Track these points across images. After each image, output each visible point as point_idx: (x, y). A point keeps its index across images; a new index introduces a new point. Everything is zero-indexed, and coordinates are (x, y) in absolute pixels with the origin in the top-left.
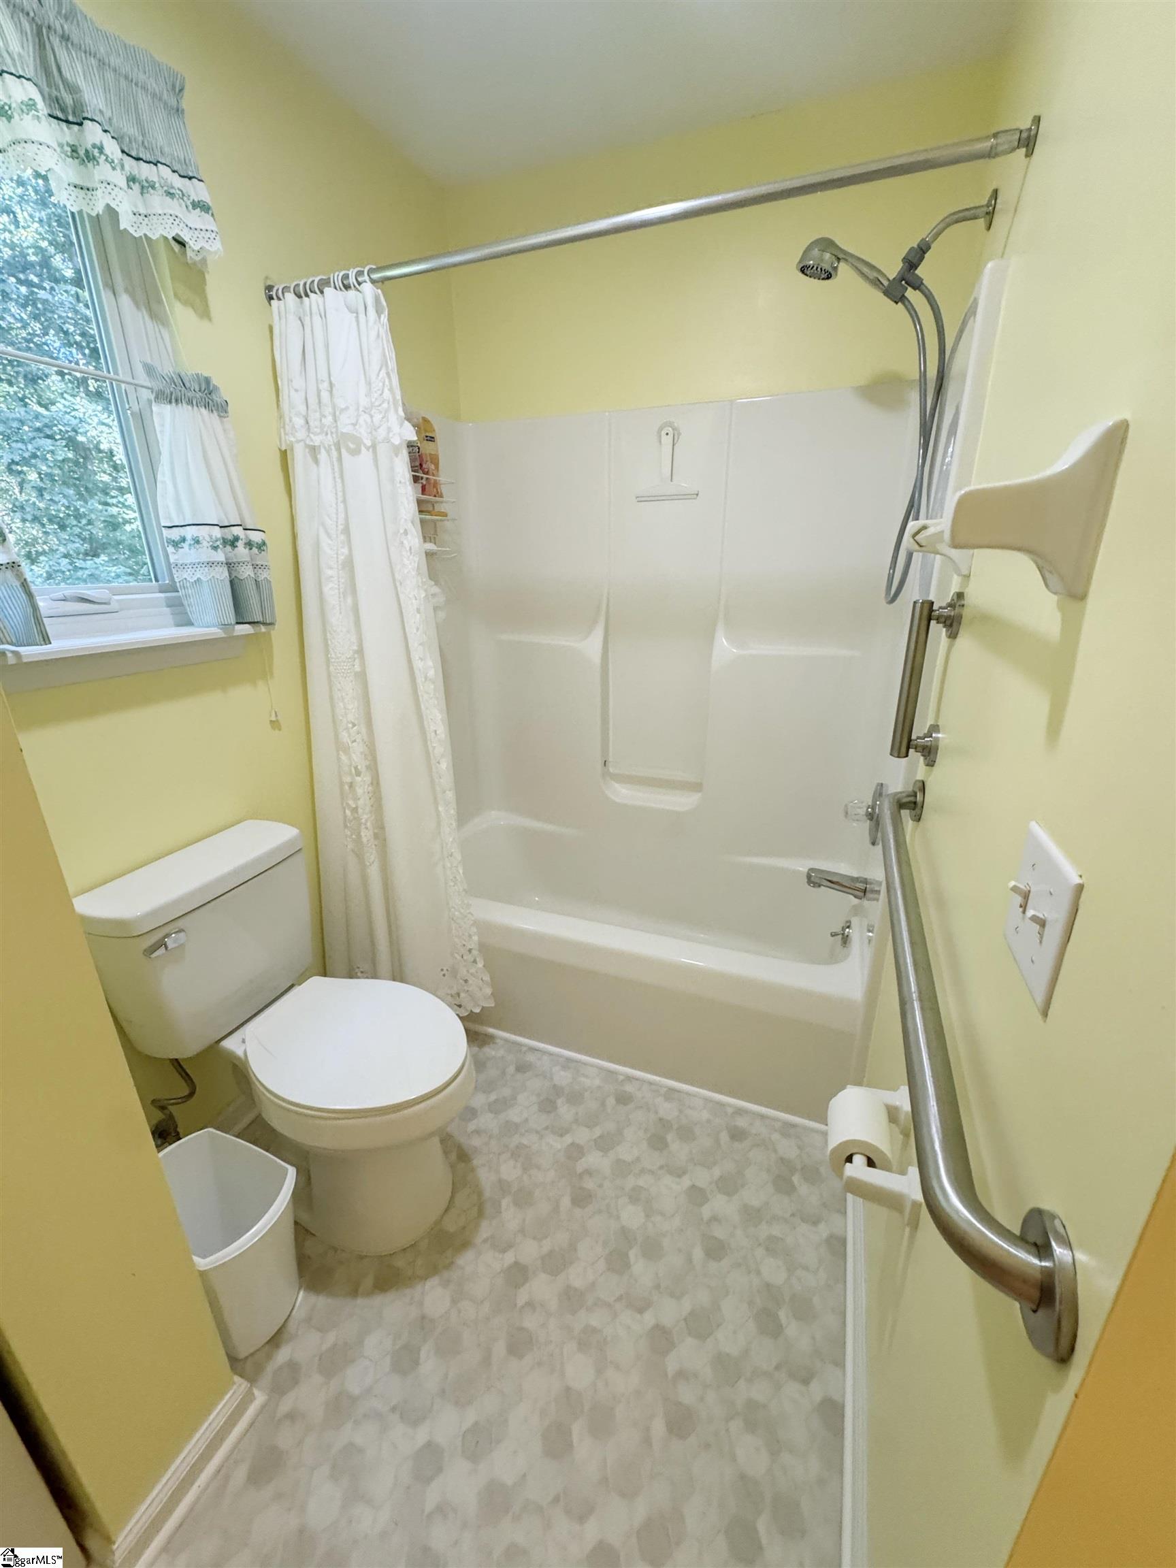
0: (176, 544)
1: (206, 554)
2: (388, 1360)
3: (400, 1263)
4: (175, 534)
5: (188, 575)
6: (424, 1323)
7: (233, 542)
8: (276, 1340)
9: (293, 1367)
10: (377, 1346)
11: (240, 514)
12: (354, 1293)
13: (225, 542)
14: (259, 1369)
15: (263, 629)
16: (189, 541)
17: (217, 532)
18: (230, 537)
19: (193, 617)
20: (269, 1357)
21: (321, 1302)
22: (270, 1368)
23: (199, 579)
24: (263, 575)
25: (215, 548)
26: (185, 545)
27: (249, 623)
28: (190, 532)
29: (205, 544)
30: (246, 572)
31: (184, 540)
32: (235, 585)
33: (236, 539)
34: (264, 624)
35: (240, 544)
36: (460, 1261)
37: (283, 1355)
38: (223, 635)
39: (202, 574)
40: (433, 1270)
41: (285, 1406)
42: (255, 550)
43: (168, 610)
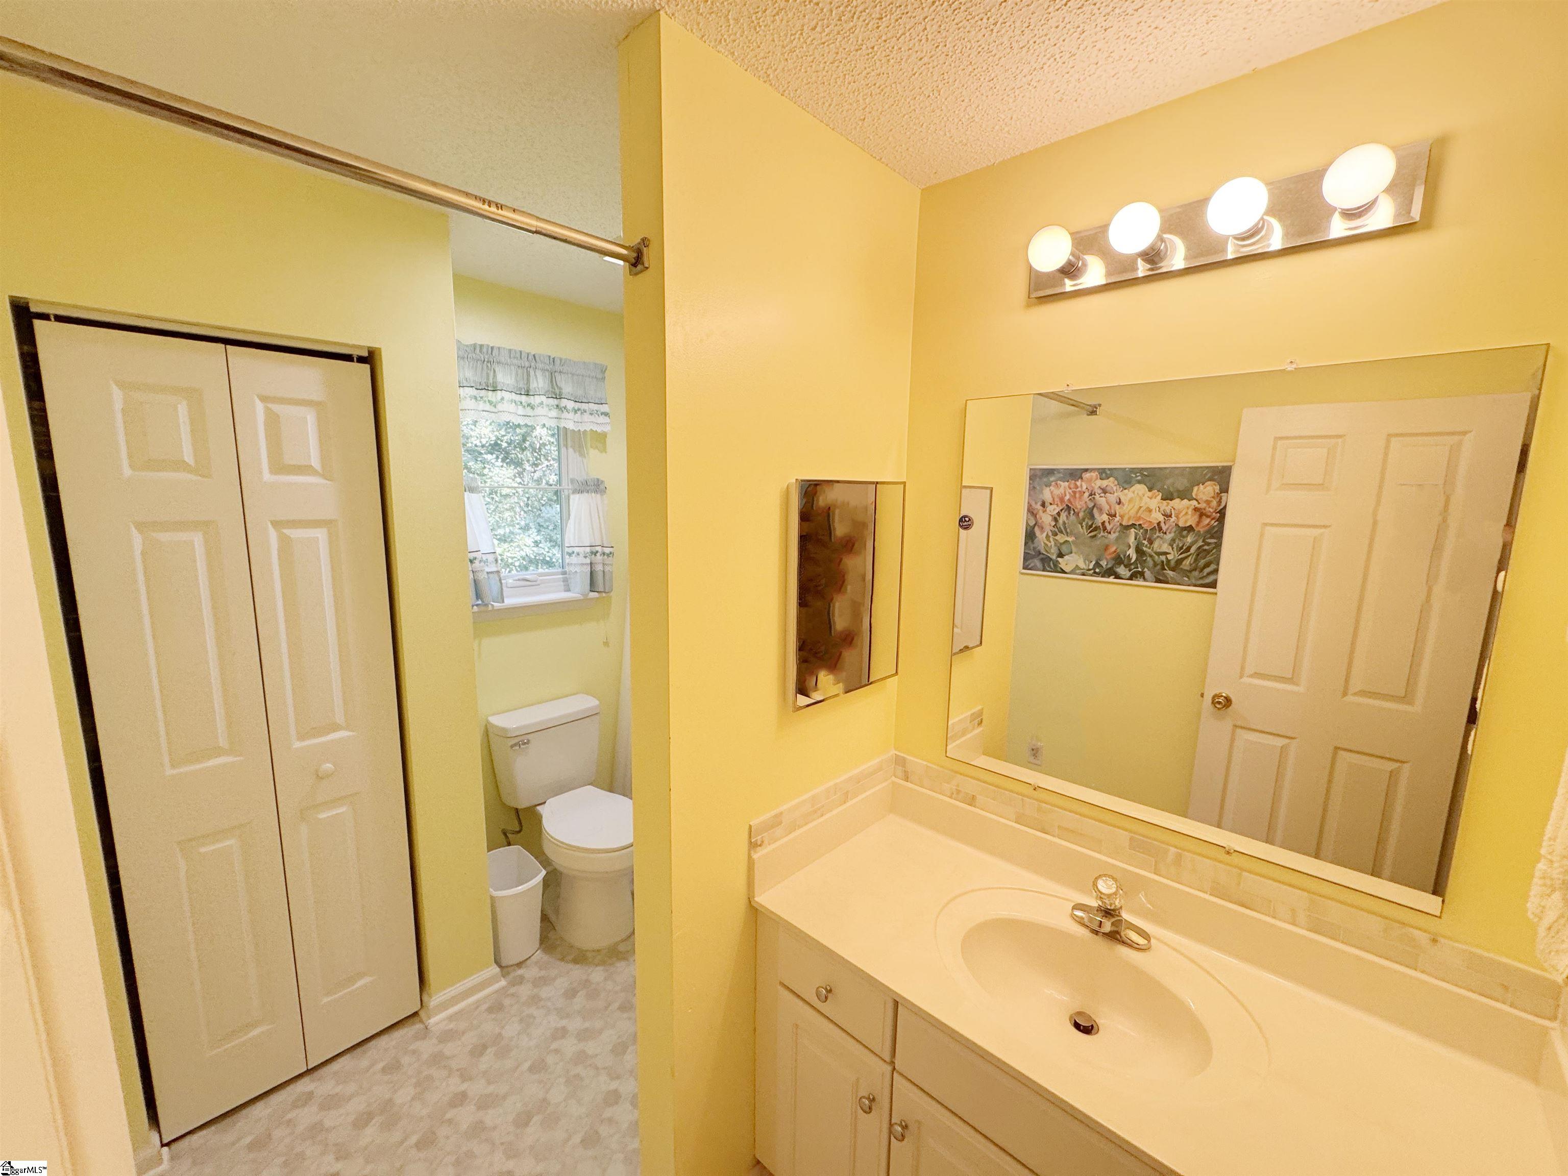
0: (570, 554)
1: (581, 560)
2: (563, 990)
3: (589, 955)
4: (570, 550)
5: (573, 569)
6: (586, 983)
7: (595, 553)
8: (520, 965)
9: (522, 978)
10: (562, 983)
11: (602, 541)
12: (562, 959)
13: (592, 553)
14: (508, 973)
15: (604, 595)
16: (575, 554)
17: (588, 549)
18: (595, 551)
19: (571, 589)
20: (514, 970)
21: (546, 958)
22: (512, 975)
23: (576, 572)
24: (607, 569)
25: (585, 557)
26: (574, 555)
27: (597, 592)
28: (576, 550)
29: (581, 555)
30: (599, 568)
31: (573, 552)
32: (592, 574)
33: (597, 552)
34: (605, 592)
35: (598, 555)
36: (618, 965)
37: (520, 972)
38: (582, 598)
39: (578, 569)
40: (603, 963)
41: (512, 990)
42: (606, 557)
43: (562, 583)
